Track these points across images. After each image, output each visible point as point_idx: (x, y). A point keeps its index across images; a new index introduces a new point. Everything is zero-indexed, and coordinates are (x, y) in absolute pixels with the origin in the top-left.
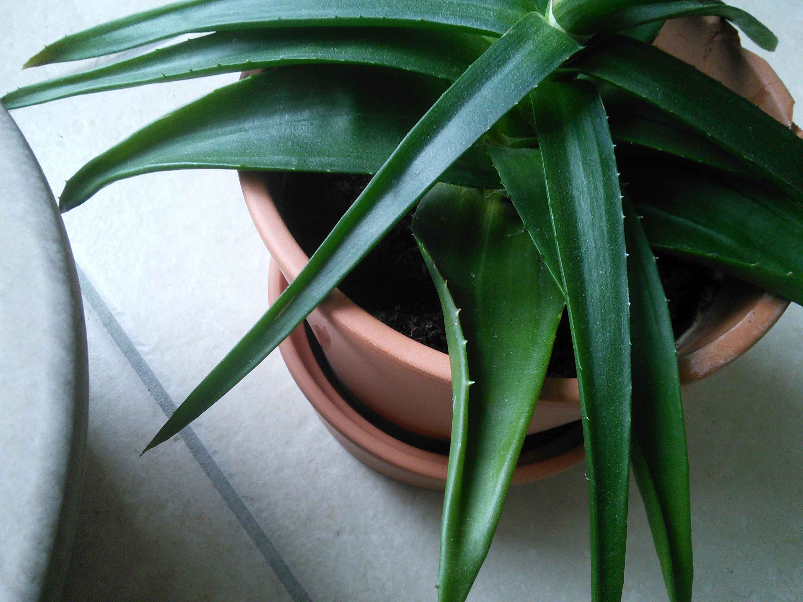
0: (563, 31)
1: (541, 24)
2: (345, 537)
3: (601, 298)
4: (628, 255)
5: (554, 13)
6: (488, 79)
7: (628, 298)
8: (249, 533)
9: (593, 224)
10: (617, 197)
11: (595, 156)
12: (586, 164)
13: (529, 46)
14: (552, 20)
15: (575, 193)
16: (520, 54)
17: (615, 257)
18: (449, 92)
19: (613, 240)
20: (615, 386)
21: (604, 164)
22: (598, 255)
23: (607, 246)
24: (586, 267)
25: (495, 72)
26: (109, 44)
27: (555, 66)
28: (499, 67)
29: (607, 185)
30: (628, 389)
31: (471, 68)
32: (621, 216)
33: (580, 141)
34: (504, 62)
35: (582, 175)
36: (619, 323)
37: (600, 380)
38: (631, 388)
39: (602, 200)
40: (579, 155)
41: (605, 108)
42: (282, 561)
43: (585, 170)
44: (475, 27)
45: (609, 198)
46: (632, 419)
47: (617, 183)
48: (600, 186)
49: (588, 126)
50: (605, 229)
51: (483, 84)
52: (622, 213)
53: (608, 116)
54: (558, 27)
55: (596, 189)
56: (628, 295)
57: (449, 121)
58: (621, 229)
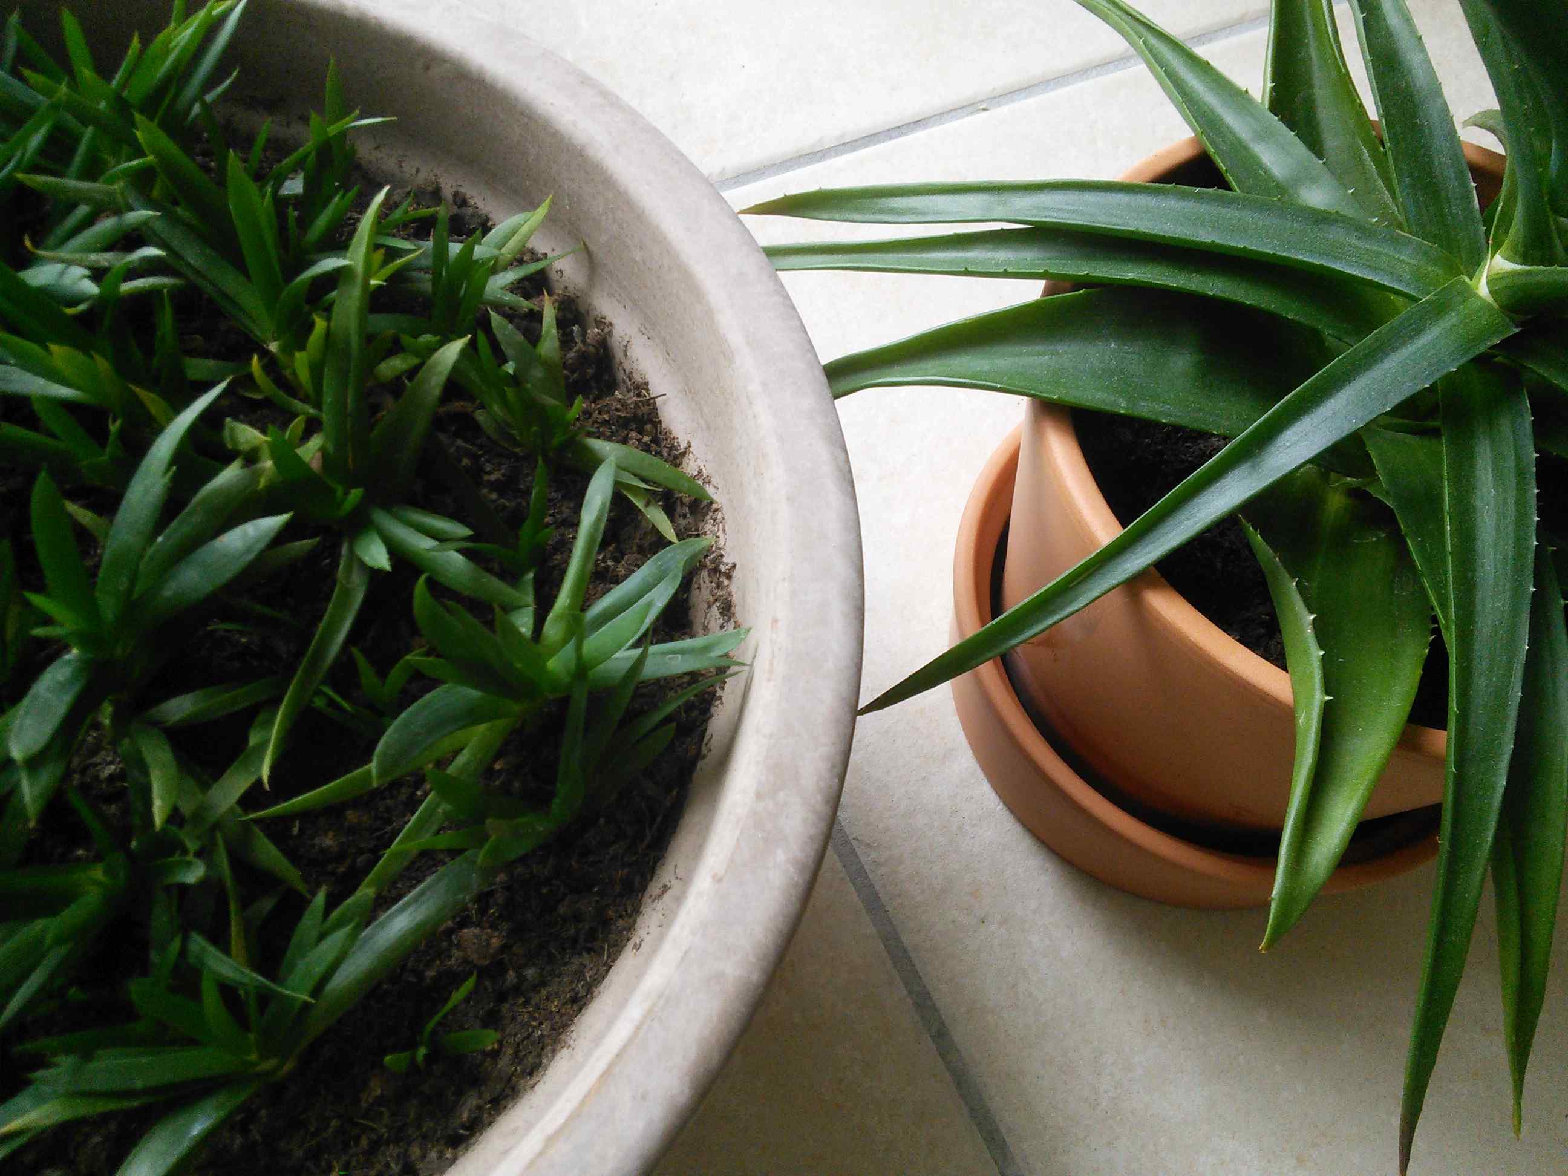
0: (1495, 305)
1: (1468, 293)
2: (993, 928)
3: (1493, 635)
4: (1535, 589)
5: (1488, 283)
6: (1394, 349)
7: (1527, 641)
8: (858, 891)
9: (1496, 545)
10: (1531, 518)
11: (1511, 463)
12: (1497, 470)
13: (1451, 320)
14: (1483, 290)
15: (1479, 504)
16: (1439, 327)
17: (1518, 589)
18: (1344, 357)
19: (1518, 570)
20: (1493, 741)
21: (1521, 473)
22: (1497, 585)
23: (1510, 574)
24: (1479, 595)
25: (1404, 344)
26: (882, 211)
27: (1482, 349)
28: (1411, 338)
29: (1520, 503)
30: (1509, 747)
31: (1376, 334)
32: (1532, 542)
33: (1493, 441)
34: (1418, 332)
35: (1490, 484)
36: (1509, 668)
37: (1477, 729)
38: (1512, 746)
39: (1510, 519)
40: (1489, 461)
41: (1531, 405)
42: (898, 940)
43: (1495, 480)
44: (1385, 283)
45: (1521, 518)
46: (1507, 783)
47: (1533, 502)
48: (1511, 501)
49: (1505, 425)
50: (1510, 554)
51: (1387, 355)
52: (1534, 538)
53: (1532, 416)
54: (1490, 299)
55: (1505, 503)
56: (1527, 637)
57: (1338, 391)
58: (1531, 557)
